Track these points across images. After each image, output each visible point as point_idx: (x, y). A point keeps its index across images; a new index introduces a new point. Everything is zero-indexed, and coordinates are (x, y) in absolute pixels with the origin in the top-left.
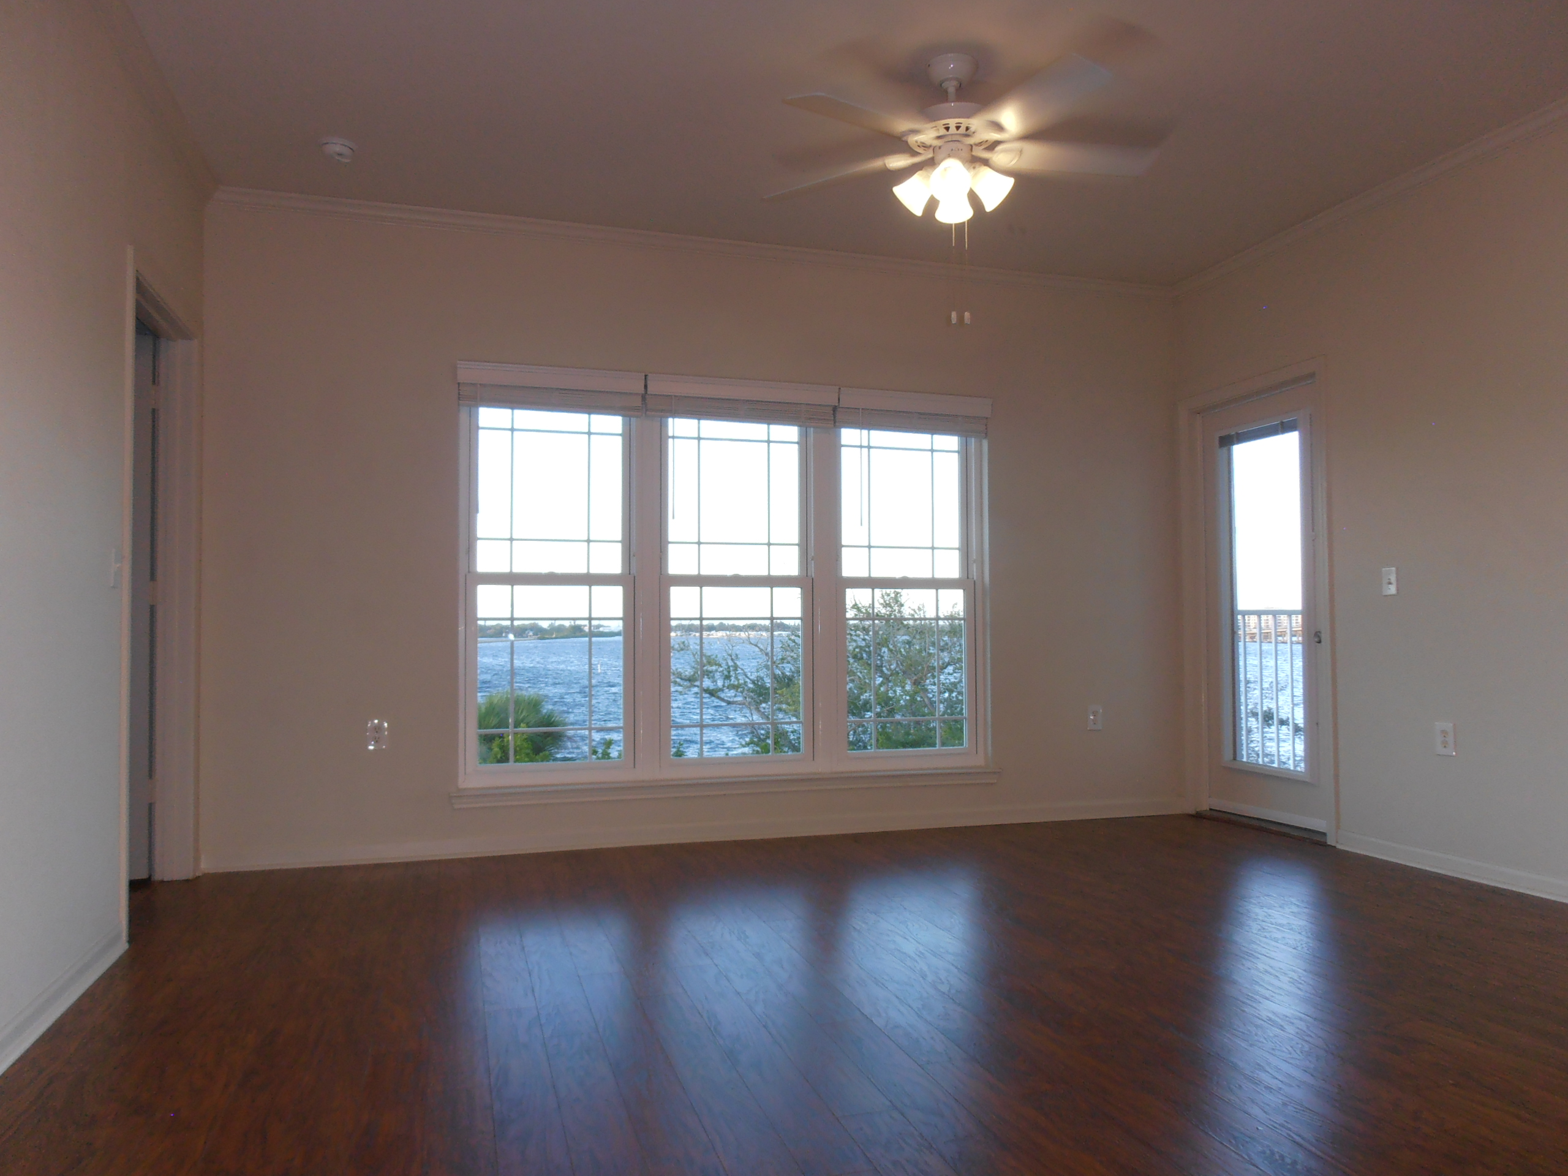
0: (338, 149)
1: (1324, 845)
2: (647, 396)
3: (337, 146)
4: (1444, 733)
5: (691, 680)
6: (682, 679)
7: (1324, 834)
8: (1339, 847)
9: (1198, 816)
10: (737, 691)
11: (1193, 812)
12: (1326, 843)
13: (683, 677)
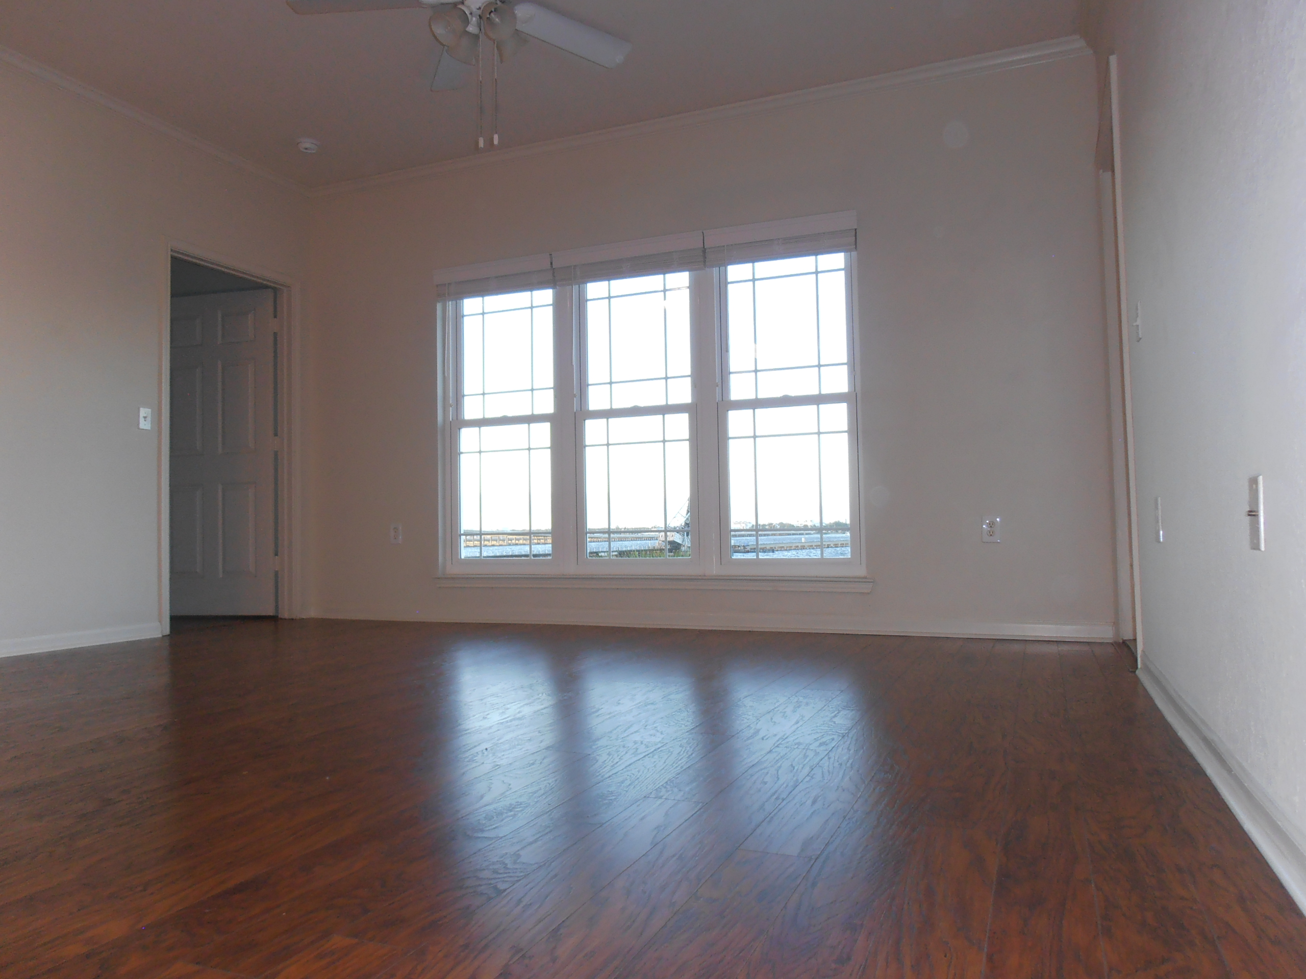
0: (308, 145)
3: (307, 144)
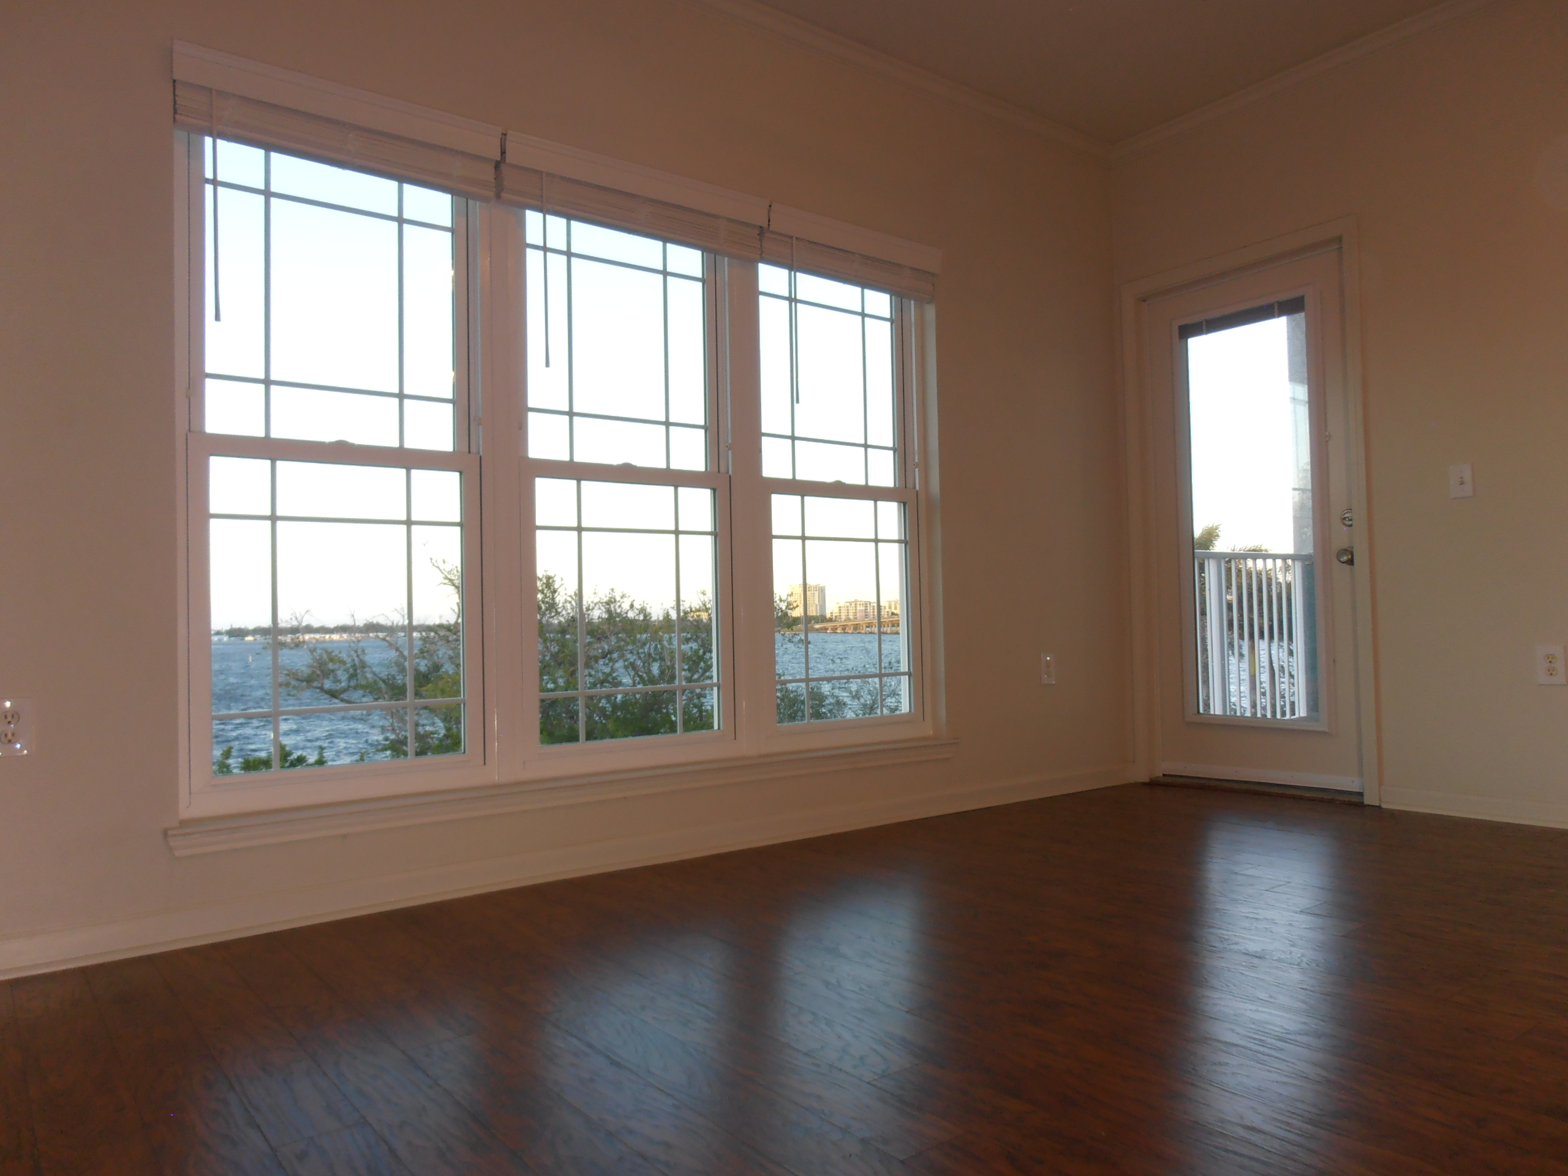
1: (1361, 805)
2: (503, 167)
4: (1550, 659)
5: (309, 680)
6: (298, 680)
7: (1361, 794)
8: (1384, 806)
9: (1153, 784)
10: (365, 691)
11: (1147, 780)
12: (1363, 802)
13: (300, 678)
